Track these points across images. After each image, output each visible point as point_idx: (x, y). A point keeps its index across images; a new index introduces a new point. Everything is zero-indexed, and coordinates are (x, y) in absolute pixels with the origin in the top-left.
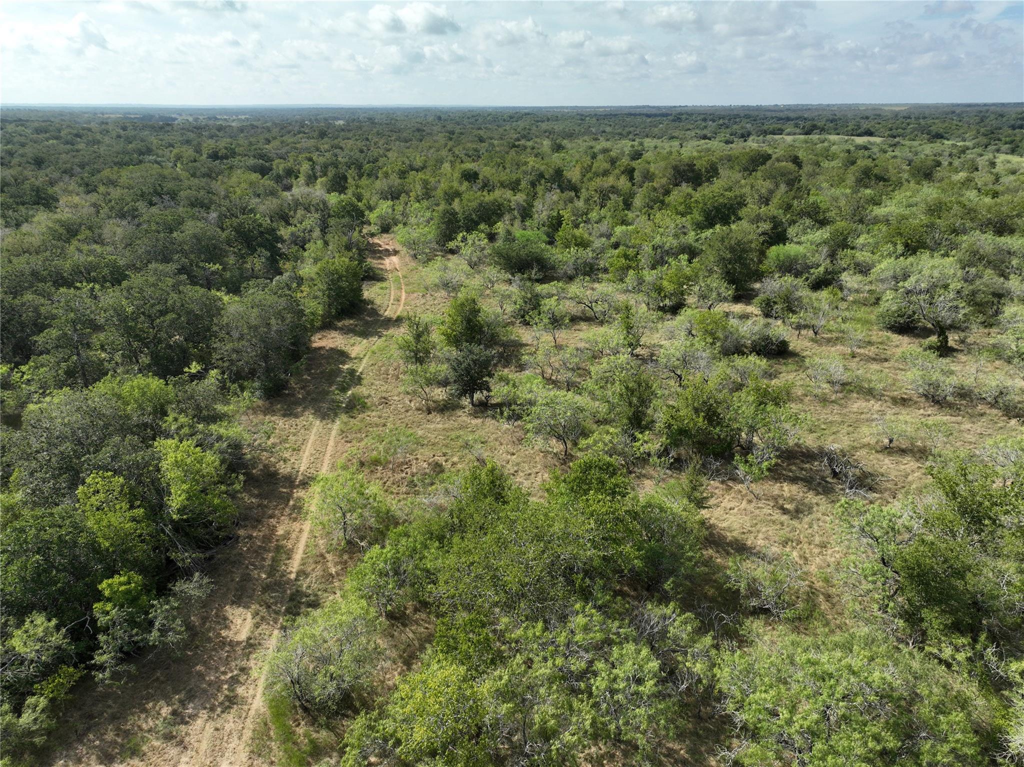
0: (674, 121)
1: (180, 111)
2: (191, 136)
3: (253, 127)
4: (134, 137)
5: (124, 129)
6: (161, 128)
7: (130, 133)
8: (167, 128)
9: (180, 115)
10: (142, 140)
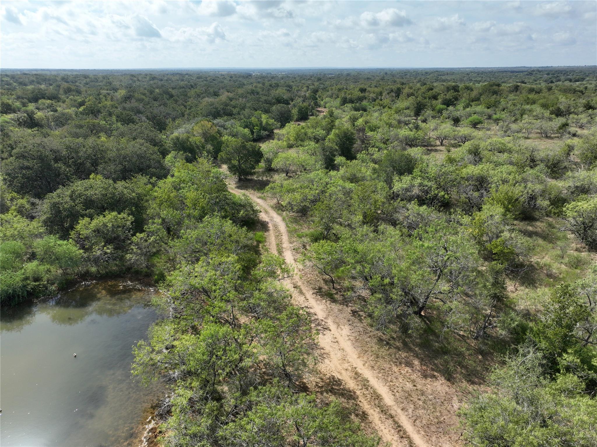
0: (527, 75)
1: (254, 71)
2: (259, 80)
3: (288, 77)
4: (237, 80)
5: (231, 77)
6: (247, 77)
7: (234, 78)
8: (249, 77)
9: (254, 72)
10: (240, 81)
